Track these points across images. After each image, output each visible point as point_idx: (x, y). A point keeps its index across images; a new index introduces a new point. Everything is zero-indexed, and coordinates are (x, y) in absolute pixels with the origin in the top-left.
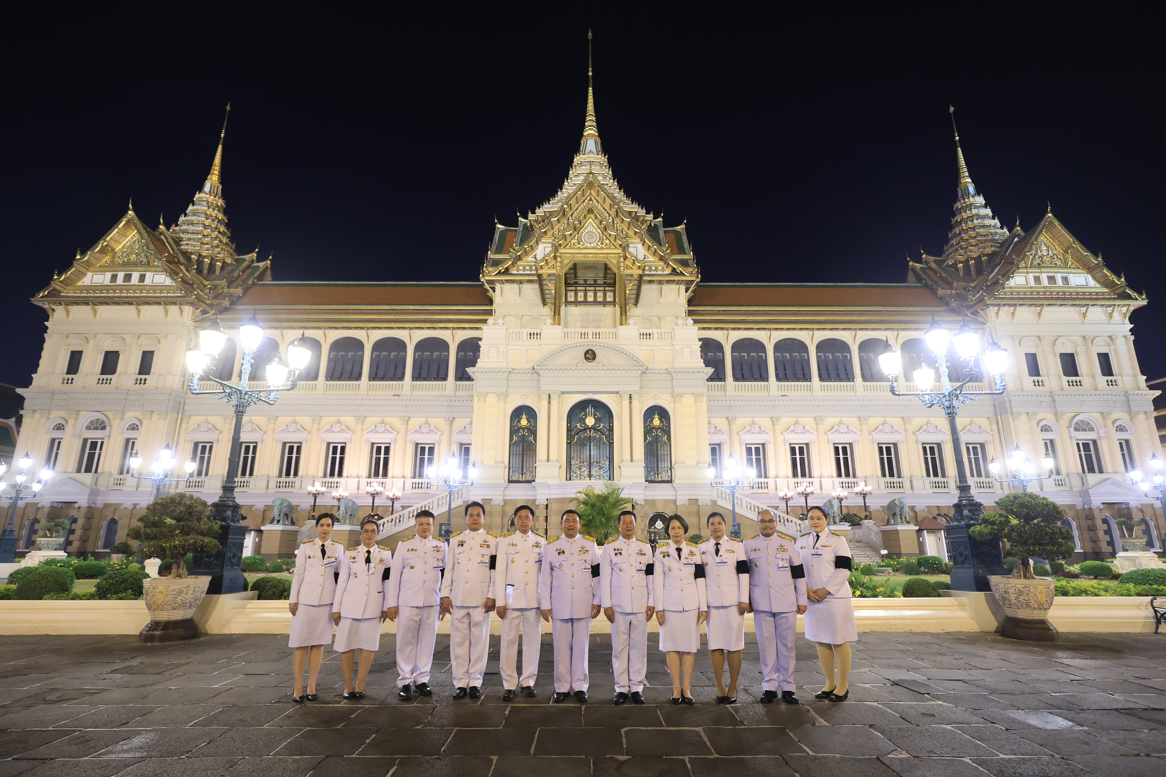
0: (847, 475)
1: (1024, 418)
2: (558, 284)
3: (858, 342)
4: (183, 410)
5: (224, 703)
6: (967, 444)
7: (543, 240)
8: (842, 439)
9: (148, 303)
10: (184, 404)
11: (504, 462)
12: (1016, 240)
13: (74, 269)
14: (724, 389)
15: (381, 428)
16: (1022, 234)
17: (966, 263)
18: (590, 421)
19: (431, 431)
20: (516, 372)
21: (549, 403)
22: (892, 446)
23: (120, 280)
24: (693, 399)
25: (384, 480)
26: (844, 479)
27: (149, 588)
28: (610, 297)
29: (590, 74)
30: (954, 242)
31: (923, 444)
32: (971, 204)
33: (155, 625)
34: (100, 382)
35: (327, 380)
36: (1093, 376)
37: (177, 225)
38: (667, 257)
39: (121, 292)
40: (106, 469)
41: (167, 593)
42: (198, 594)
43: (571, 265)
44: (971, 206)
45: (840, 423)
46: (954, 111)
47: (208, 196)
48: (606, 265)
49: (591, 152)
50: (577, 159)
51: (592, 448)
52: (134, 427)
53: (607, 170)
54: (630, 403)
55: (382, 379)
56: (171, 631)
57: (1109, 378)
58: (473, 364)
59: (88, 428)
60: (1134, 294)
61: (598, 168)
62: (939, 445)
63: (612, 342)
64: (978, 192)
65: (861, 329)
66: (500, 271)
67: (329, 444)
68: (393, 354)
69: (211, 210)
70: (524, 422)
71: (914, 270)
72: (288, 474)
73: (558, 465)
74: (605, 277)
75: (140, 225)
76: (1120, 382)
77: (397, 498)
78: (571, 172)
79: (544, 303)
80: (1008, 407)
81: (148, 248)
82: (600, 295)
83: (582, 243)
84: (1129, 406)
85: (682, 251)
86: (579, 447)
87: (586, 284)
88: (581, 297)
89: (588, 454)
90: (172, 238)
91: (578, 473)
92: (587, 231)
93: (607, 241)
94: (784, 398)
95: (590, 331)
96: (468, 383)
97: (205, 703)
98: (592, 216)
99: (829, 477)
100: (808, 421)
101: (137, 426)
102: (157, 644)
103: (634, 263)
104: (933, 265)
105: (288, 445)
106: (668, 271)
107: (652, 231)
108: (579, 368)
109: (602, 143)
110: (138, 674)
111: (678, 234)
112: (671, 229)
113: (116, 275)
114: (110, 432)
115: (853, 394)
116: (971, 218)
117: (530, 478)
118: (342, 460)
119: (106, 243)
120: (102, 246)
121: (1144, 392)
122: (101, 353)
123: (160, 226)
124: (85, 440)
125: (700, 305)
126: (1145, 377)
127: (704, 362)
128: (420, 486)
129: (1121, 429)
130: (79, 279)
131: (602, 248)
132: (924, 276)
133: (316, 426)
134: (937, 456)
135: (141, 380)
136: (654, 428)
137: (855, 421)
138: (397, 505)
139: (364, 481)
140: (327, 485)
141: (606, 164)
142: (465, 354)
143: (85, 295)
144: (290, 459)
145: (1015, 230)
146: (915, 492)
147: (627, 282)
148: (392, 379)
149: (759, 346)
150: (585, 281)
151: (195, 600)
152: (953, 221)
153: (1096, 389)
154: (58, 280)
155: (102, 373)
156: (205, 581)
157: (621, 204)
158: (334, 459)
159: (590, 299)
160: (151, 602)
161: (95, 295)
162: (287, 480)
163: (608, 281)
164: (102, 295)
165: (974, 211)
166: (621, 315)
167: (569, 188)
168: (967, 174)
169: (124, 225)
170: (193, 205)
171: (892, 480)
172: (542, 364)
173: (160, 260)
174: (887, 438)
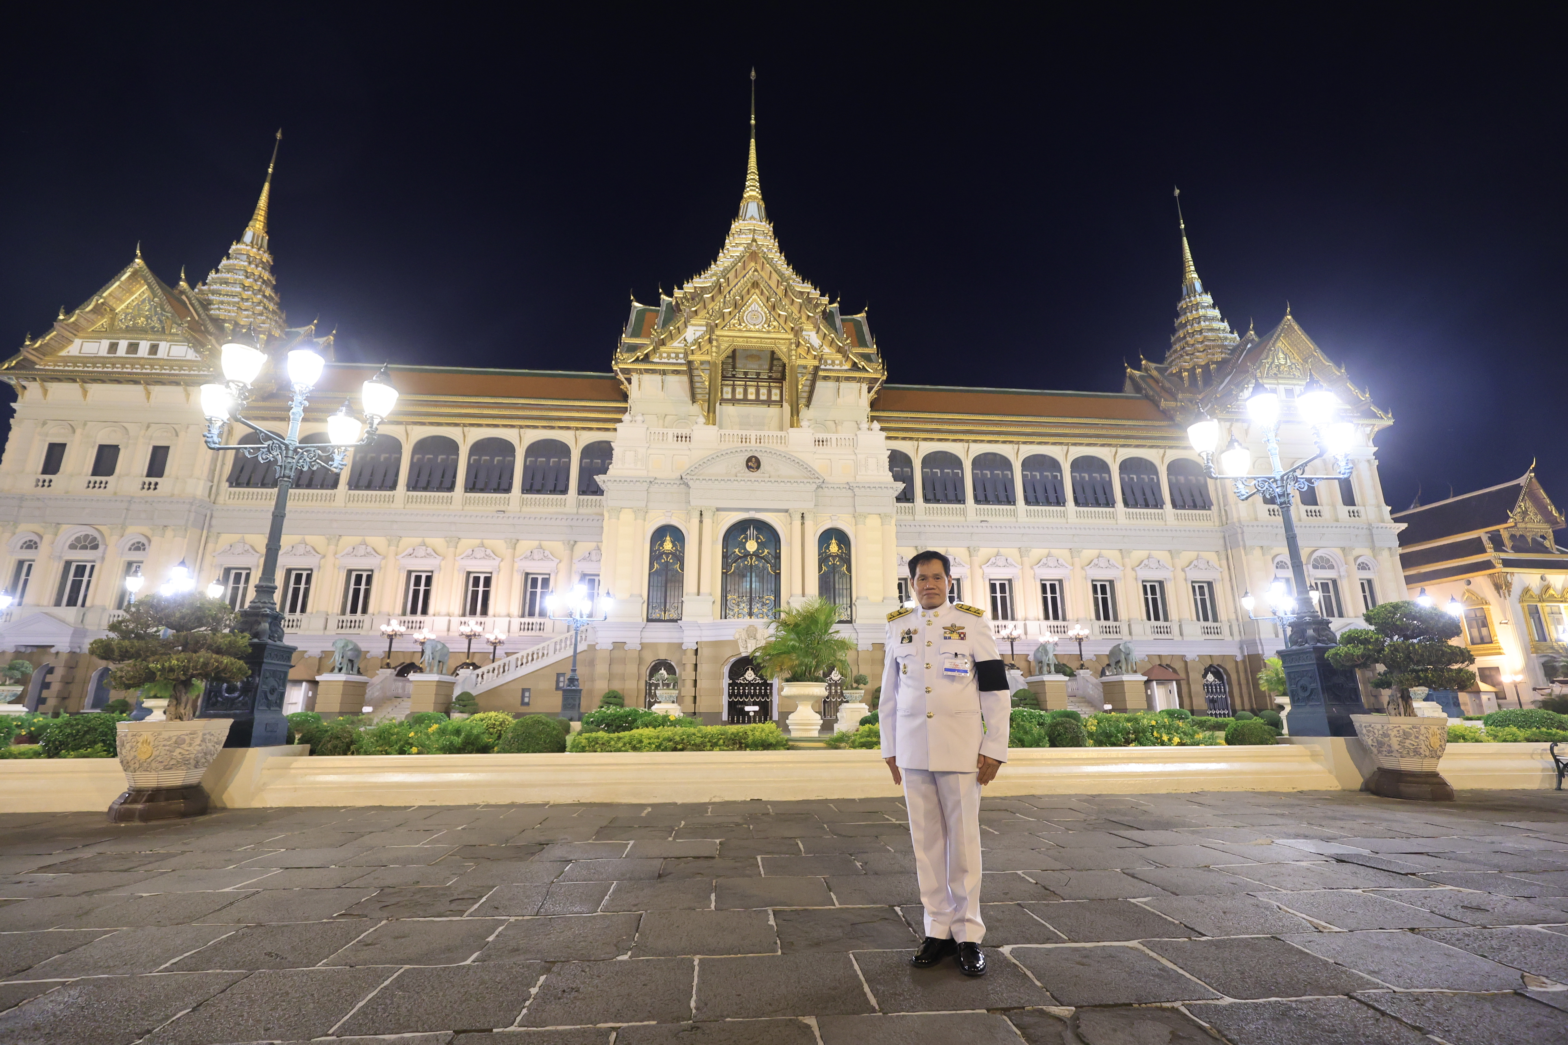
0: (1056, 617)
1: (1257, 552)
2: (713, 374)
3: (1071, 459)
4: (210, 526)
5: (239, 921)
6: (1192, 582)
7: (693, 321)
8: (1051, 574)
9: (162, 383)
10: (211, 517)
11: (641, 596)
12: (1249, 346)
13: (55, 333)
14: (913, 512)
15: (479, 553)
16: (1257, 339)
17: (1192, 371)
18: (752, 546)
19: (545, 558)
20: (659, 482)
21: (701, 522)
22: (1107, 584)
23: (122, 350)
24: (879, 520)
25: (483, 619)
26: (1052, 622)
27: (126, 736)
28: (776, 395)
29: (753, 122)
30: (1177, 347)
31: (1143, 581)
32: (1198, 304)
33: (135, 795)
34: (91, 485)
35: (408, 490)
36: (1334, 506)
37: (204, 284)
38: (846, 348)
39: (123, 366)
40: (98, 602)
41: (156, 742)
42: (210, 745)
43: (729, 352)
44: (1197, 306)
45: (1049, 555)
46: (1180, 195)
47: (249, 248)
48: (773, 353)
49: (752, 217)
50: (735, 226)
51: (753, 579)
52: (139, 547)
53: (772, 241)
54: (803, 524)
55: (482, 490)
56: (163, 804)
57: (1351, 508)
58: (604, 471)
59: (72, 547)
60: (1380, 413)
61: (761, 237)
62: (1161, 583)
63: (781, 448)
64: (1206, 289)
65: (1075, 444)
66: (638, 358)
67: (409, 573)
68: (496, 459)
69: (253, 266)
70: (668, 546)
71: (1132, 378)
72: (354, 611)
73: (711, 599)
74: (771, 370)
75: (151, 278)
76: (1362, 513)
77: (500, 642)
78: (727, 241)
79: (694, 400)
80: (1240, 538)
81: (163, 309)
82: (763, 391)
83: (743, 325)
84: (1373, 541)
85: (862, 343)
86: (737, 579)
87: (746, 378)
88: (739, 393)
89: (748, 587)
90: (197, 299)
91: (736, 610)
92: (750, 309)
93: (775, 323)
94: (984, 524)
95: (753, 434)
96: (594, 497)
97: (204, 922)
98: (757, 291)
99: (1035, 620)
100: (1012, 553)
101: (143, 545)
102: (137, 823)
103: (808, 351)
104: (1155, 373)
105: (354, 574)
106: (847, 366)
107: (828, 317)
108: (739, 479)
109: (766, 208)
110: (88, 871)
111: (858, 323)
112: (849, 317)
113: (117, 344)
114: (104, 553)
115: (1064, 520)
116: (1198, 320)
117: (675, 617)
118: (427, 593)
119: (101, 300)
120: (97, 304)
121: (1389, 525)
122: (93, 447)
123: (181, 283)
124: (68, 564)
125: (883, 410)
126: (1390, 508)
127: (893, 476)
128: (530, 627)
129: (1363, 567)
130: (62, 348)
131: (769, 332)
132: (1144, 385)
133: (393, 548)
134: (1158, 596)
135: (150, 484)
136: (830, 555)
137: (1066, 553)
138: (500, 651)
139: (456, 620)
140: (406, 624)
141: (771, 233)
142: (592, 461)
143: (71, 368)
144: (357, 592)
145: (1248, 334)
146: (1135, 638)
147: (799, 375)
148: (497, 490)
149: (955, 461)
150: (746, 373)
151: (205, 754)
152: (1177, 323)
153: (1337, 521)
154: (31, 347)
155: (94, 473)
156: (222, 726)
157: (791, 282)
158: (416, 593)
159: (752, 396)
160: (129, 758)
161: (86, 369)
162: (353, 618)
163: (774, 375)
164: (96, 369)
165: (1201, 312)
166: (792, 415)
167: (724, 260)
168: (1193, 268)
169: (129, 277)
170: (228, 258)
171: (1107, 623)
172: (693, 473)
173: (179, 325)
174: (1103, 575)
